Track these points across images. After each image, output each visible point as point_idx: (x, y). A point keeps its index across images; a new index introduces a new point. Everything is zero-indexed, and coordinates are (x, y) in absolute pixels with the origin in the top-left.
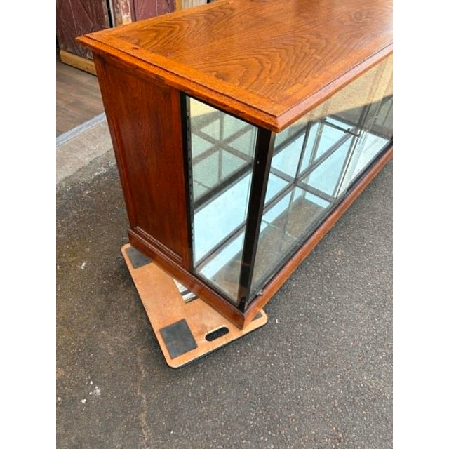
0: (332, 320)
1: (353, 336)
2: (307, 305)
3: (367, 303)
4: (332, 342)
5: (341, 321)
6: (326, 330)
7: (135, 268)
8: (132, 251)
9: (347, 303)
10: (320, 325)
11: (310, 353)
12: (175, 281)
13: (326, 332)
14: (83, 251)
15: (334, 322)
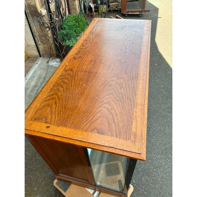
0: (153, 169)
1: (164, 172)
2: (141, 166)
3: (161, 154)
4: (158, 179)
5: (157, 167)
6: (153, 175)
7: (65, 192)
8: (59, 183)
9: (154, 157)
10: (150, 174)
11: (153, 189)
12: (87, 189)
13: (154, 176)
14: (34, 191)
15: (154, 169)
